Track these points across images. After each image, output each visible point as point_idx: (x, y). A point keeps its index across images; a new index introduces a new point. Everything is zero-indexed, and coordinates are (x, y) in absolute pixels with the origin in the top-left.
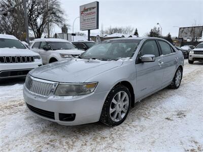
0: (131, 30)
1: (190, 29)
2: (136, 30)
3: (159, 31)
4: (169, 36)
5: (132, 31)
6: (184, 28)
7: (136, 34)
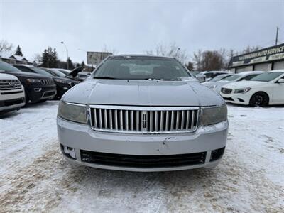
0: (8, 46)
1: (100, 55)
2: (19, 48)
3: (55, 53)
4: (69, 61)
5: (10, 49)
6: (92, 53)
7: (19, 53)
